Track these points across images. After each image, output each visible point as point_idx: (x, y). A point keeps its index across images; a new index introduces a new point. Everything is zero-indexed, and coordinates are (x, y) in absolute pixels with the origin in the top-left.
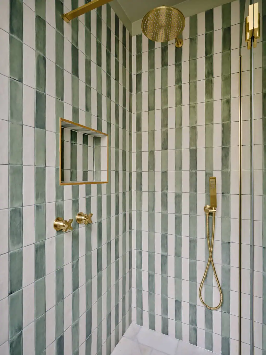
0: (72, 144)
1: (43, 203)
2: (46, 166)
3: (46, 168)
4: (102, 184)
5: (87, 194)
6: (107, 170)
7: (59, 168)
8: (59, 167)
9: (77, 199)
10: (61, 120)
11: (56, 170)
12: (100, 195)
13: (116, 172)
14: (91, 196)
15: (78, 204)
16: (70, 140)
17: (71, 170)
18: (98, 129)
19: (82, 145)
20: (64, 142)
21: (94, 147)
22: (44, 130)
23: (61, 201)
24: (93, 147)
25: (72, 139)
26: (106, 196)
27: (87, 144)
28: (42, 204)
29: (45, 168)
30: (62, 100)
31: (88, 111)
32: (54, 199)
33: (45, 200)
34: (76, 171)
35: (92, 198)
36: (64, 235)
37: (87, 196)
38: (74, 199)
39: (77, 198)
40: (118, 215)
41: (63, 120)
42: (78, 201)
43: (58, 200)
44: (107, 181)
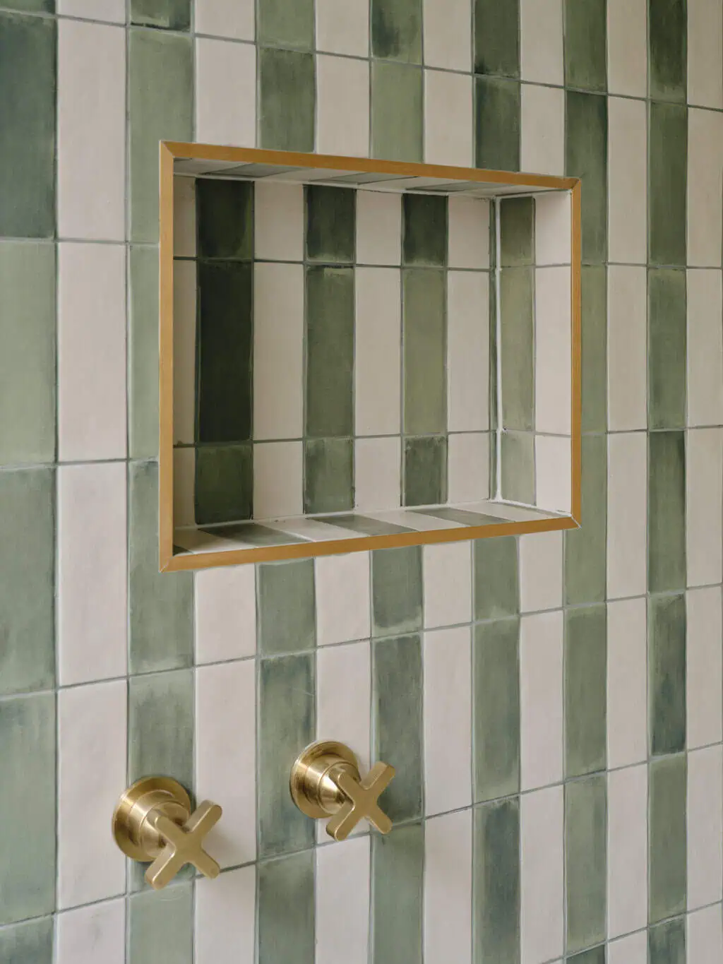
0: (314, 274)
1: (42, 686)
2: (61, 458)
3: (60, 469)
4: (525, 541)
5: (381, 616)
6: (569, 432)
7: (154, 463)
8: (158, 459)
9: (298, 653)
10: (171, 157)
11: (136, 477)
12: (497, 616)
13: (657, 439)
14: (421, 628)
15: (310, 686)
16: (298, 252)
17: (311, 442)
18: (479, 162)
19: (398, 271)
20: (257, 266)
21: (498, 270)
22: (48, 241)
23: (177, 669)
24: (492, 272)
25: (313, 242)
26: (558, 619)
27: (440, 254)
28: (30, 695)
29: (54, 472)
30: (182, 22)
31: (397, 51)
32: (118, 659)
33: (53, 668)
34: (351, 445)
35: (427, 639)
36: (193, 885)
37: (384, 631)
38: (272, 657)
39: (300, 647)
40: (681, 754)
41: (183, 153)
42: (306, 665)
43: (146, 667)
44: (568, 513)
